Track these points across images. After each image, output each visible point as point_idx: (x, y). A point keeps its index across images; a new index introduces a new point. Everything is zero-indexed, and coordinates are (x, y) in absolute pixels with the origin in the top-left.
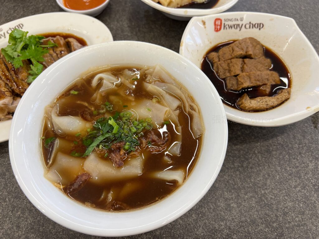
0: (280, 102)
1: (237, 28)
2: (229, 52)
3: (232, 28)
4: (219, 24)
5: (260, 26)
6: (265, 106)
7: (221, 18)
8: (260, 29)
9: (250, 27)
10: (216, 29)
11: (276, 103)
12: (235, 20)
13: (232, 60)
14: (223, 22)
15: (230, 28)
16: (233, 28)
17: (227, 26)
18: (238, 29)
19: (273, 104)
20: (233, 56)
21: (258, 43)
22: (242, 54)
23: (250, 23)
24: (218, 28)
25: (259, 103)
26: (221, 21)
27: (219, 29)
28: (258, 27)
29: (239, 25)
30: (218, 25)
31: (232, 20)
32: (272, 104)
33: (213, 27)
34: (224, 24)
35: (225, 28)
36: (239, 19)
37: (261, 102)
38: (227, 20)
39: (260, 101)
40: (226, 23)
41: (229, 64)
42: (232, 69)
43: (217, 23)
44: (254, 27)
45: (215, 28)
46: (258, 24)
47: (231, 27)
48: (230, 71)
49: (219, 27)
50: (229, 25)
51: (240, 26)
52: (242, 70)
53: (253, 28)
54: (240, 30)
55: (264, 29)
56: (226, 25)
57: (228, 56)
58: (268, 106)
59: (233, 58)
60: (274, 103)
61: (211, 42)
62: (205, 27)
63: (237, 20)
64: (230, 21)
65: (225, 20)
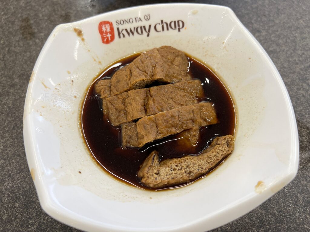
0: (214, 165)
1: (142, 32)
2: (125, 78)
3: (133, 34)
4: (109, 30)
5: (179, 26)
6: (186, 177)
7: (110, 21)
8: (179, 30)
9: (163, 29)
10: (105, 40)
11: (206, 167)
12: (136, 20)
13: (130, 92)
14: (115, 27)
15: (131, 34)
16: (135, 33)
17: (124, 32)
18: (145, 34)
19: (200, 169)
20: (130, 85)
22: (143, 80)
23: (162, 21)
24: (108, 38)
25: (173, 172)
26: (111, 24)
27: (110, 39)
28: (175, 27)
29: (144, 27)
30: (106, 33)
31: (131, 21)
32: (200, 171)
33: (99, 36)
34: (118, 29)
35: (121, 35)
36: (143, 19)
37: (179, 170)
38: (122, 22)
39: (176, 167)
40: (121, 27)
41: (124, 99)
42: (129, 109)
43: (104, 29)
44: (169, 28)
45: (103, 39)
46: (175, 22)
47: (130, 32)
48: (126, 113)
50: (126, 30)
51: (147, 29)
52: (146, 108)
53: (168, 29)
54: (148, 35)
55: (185, 29)
56: (122, 30)
57: (122, 86)
58: (192, 174)
59: (130, 89)
60: (202, 168)
61: (100, 62)
62: (83, 40)
63: (140, 19)
64: (128, 22)
65: (119, 23)
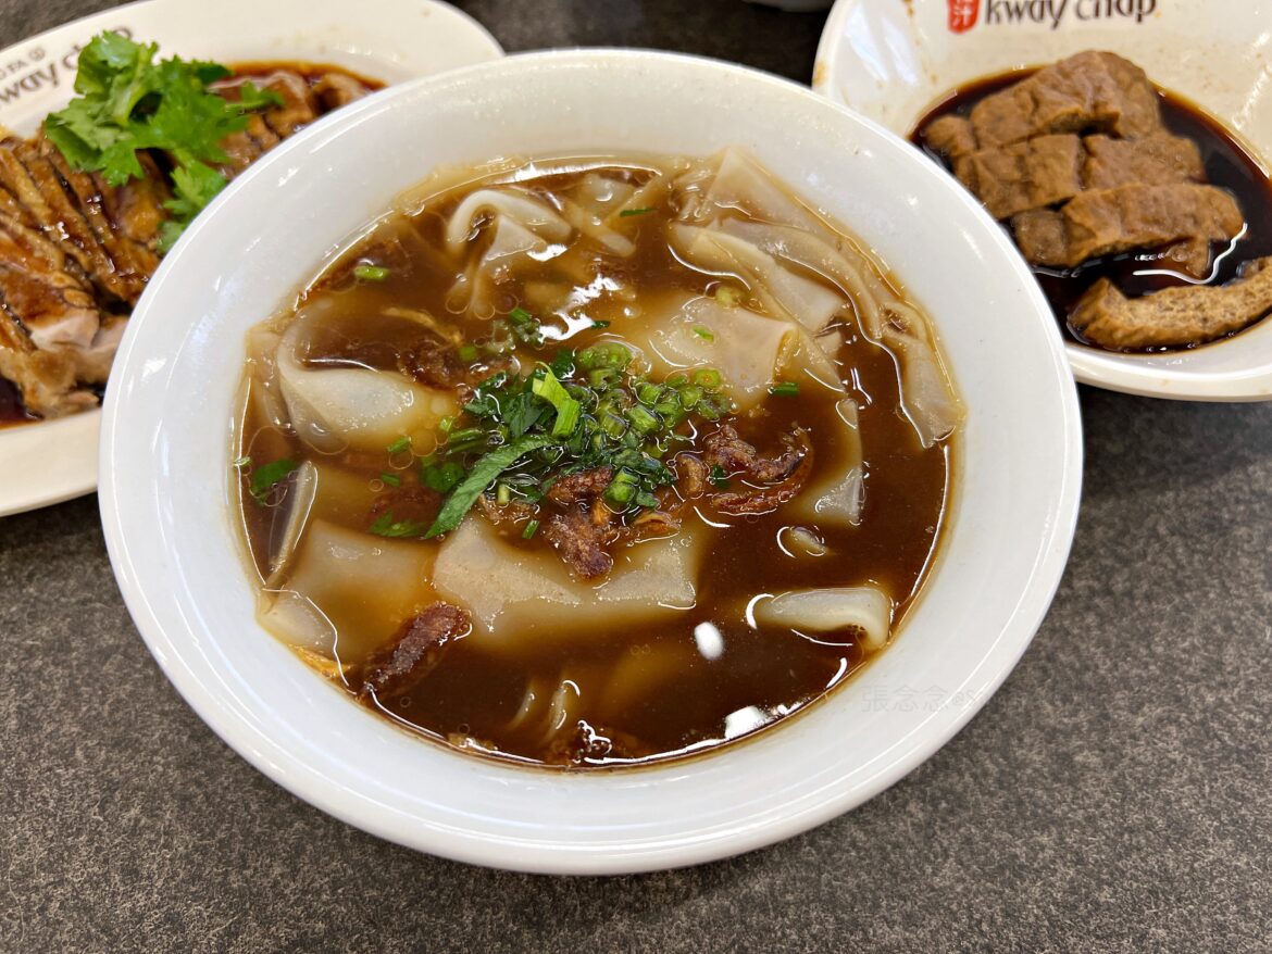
0: (1259, 310)
2: (1019, 111)
6: (1197, 327)
8: (1140, 19)
10: (957, 22)
11: (1242, 313)
13: (1038, 142)
17: (1002, 9)
19: (1228, 315)
20: (1039, 123)
21: (1138, 75)
22: (1075, 115)
24: (962, 17)
25: (1168, 313)
27: (966, 21)
28: (1131, 9)
30: (963, 5)
32: (1228, 318)
33: (943, 10)
35: (993, 16)
37: (1178, 311)
39: (1171, 305)
41: (1021, 159)
42: (1040, 176)
44: (1114, 11)
45: (952, 17)
48: (1027, 186)
49: (967, 12)
52: (1084, 177)
53: (1109, 13)
55: (1158, 15)
57: (1015, 126)
58: (1209, 324)
59: (1040, 133)
60: (1233, 314)
61: (934, 79)
62: (911, 12)
